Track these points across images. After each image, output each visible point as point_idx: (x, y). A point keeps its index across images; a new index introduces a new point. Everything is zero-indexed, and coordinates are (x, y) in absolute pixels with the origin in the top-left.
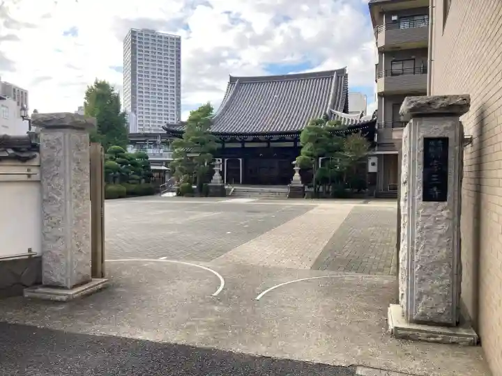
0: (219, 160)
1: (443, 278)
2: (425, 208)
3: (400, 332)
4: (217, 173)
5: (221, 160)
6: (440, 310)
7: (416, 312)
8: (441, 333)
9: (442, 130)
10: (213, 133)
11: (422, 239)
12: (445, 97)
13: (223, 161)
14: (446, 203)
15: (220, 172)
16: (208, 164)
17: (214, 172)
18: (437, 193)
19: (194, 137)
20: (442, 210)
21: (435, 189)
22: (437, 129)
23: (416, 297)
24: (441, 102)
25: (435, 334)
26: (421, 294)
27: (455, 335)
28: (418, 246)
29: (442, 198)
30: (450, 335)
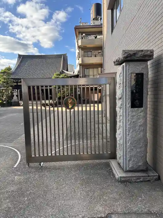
0: (16, 91)
1: (141, 147)
2: (132, 112)
3: (123, 179)
4: (15, 96)
5: (17, 90)
6: (140, 164)
7: (128, 166)
8: (142, 177)
9: (140, 69)
10: (12, 79)
11: (131, 128)
12: (142, 51)
13: (18, 91)
14: (142, 108)
15: (16, 95)
16: (10, 92)
17: (13, 96)
18: (138, 103)
19: (3, 80)
20: (141, 112)
21: (137, 101)
22: (138, 68)
23: (128, 159)
24: (140, 53)
25: (139, 177)
26: (131, 157)
27: (149, 176)
28: (129, 132)
29: (141, 106)
30: (146, 176)
